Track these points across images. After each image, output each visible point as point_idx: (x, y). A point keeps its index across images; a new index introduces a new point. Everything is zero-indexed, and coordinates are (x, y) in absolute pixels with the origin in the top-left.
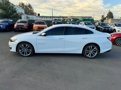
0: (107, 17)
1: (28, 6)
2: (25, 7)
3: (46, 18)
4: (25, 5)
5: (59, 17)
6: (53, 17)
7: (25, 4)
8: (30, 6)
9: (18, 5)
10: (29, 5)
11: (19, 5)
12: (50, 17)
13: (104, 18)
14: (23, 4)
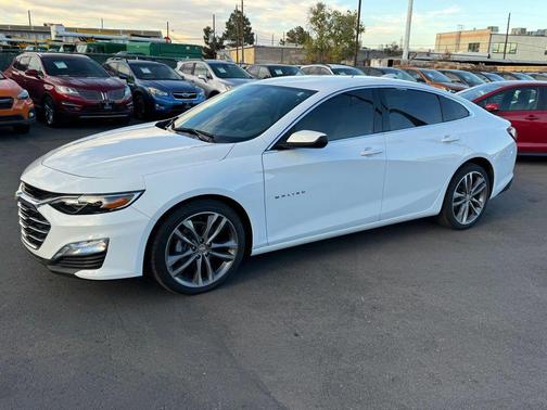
0: (226, 36)
13: (215, 39)
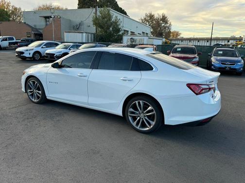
1: (161, 20)
2: (156, 21)
3: (197, 41)
4: (155, 18)
5: (228, 40)
6: (211, 39)
7: (156, 16)
8: (164, 19)
9: (143, 18)
10: (163, 16)
11: (145, 19)
12: (207, 40)
14: (151, 16)
